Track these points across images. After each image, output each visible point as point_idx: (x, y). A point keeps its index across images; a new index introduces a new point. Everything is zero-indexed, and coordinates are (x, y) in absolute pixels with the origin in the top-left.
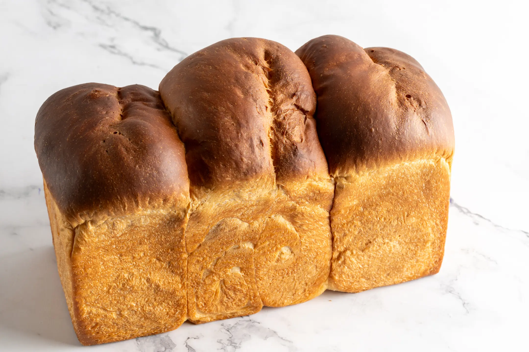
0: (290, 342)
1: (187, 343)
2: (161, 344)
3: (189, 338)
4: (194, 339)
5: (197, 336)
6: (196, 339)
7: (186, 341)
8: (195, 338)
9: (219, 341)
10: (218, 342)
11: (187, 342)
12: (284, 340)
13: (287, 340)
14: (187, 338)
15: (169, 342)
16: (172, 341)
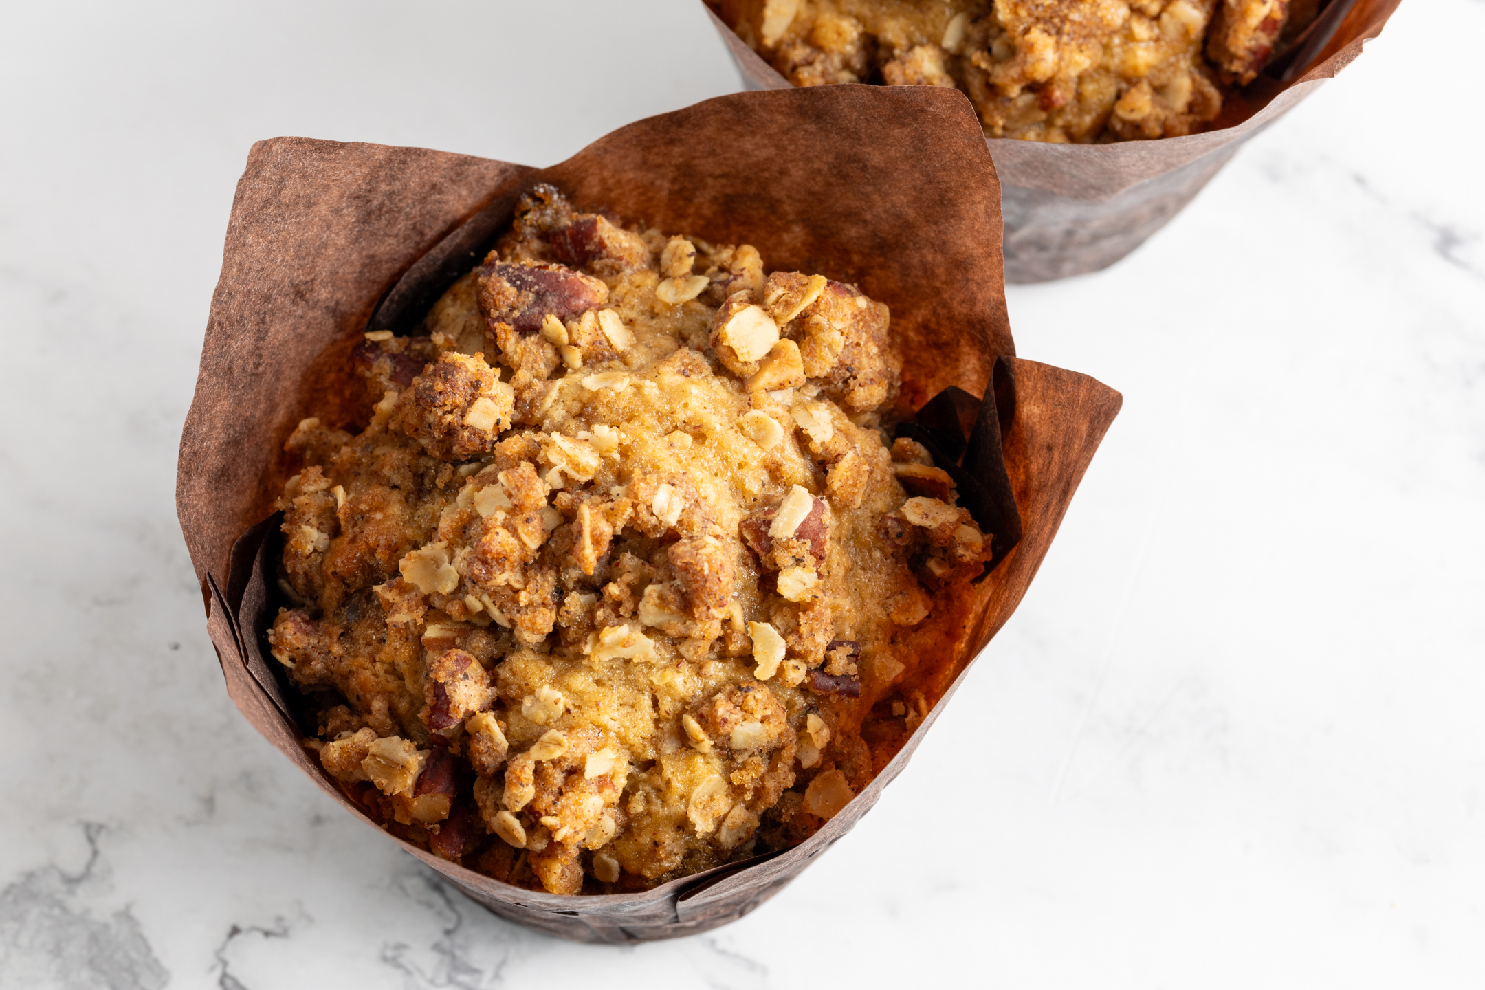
0: (751, 965)
1: (225, 963)
2: (91, 963)
3: (235, 931)
4: (259, 936)
5: (280, 919)
6: (273, 941)
7: (223, 948)
8: (267, 934)
9: (389, 953)
10: (385, 959)
11: (227, 955)
12: (723, 952)
13: (735, 956)
14: (227, 929)
15: (134, 955)
16: (149, 949)
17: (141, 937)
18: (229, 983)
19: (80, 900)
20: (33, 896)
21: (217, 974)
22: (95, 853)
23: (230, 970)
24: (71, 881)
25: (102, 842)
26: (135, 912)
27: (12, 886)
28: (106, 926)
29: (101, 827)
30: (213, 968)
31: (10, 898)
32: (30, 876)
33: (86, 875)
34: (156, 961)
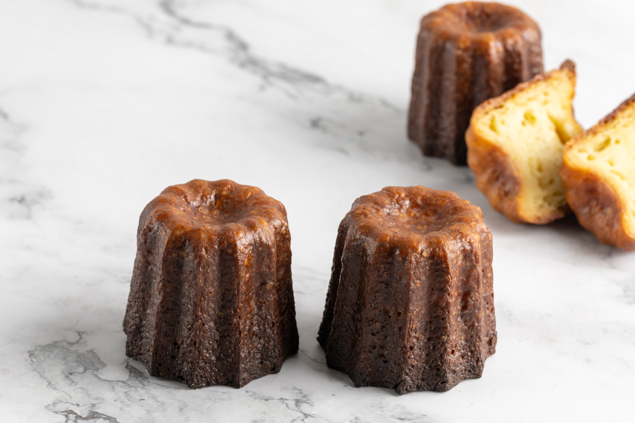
17: (97, 356)
18: (129, 367)
19: (74, 348)
20: (57, 347)
21: (126, 364)
22: (81, 338)
23: (129, 364)
24: (71, 344)
25: (84, 336)
26: (94, 351)
27: (49, 344)
28: (83, 354)
29: (83, 332)
30: (123, 364)
31: (47, 347)
32: (56, 342)
33: (78, 342)
34: (102, 362)
